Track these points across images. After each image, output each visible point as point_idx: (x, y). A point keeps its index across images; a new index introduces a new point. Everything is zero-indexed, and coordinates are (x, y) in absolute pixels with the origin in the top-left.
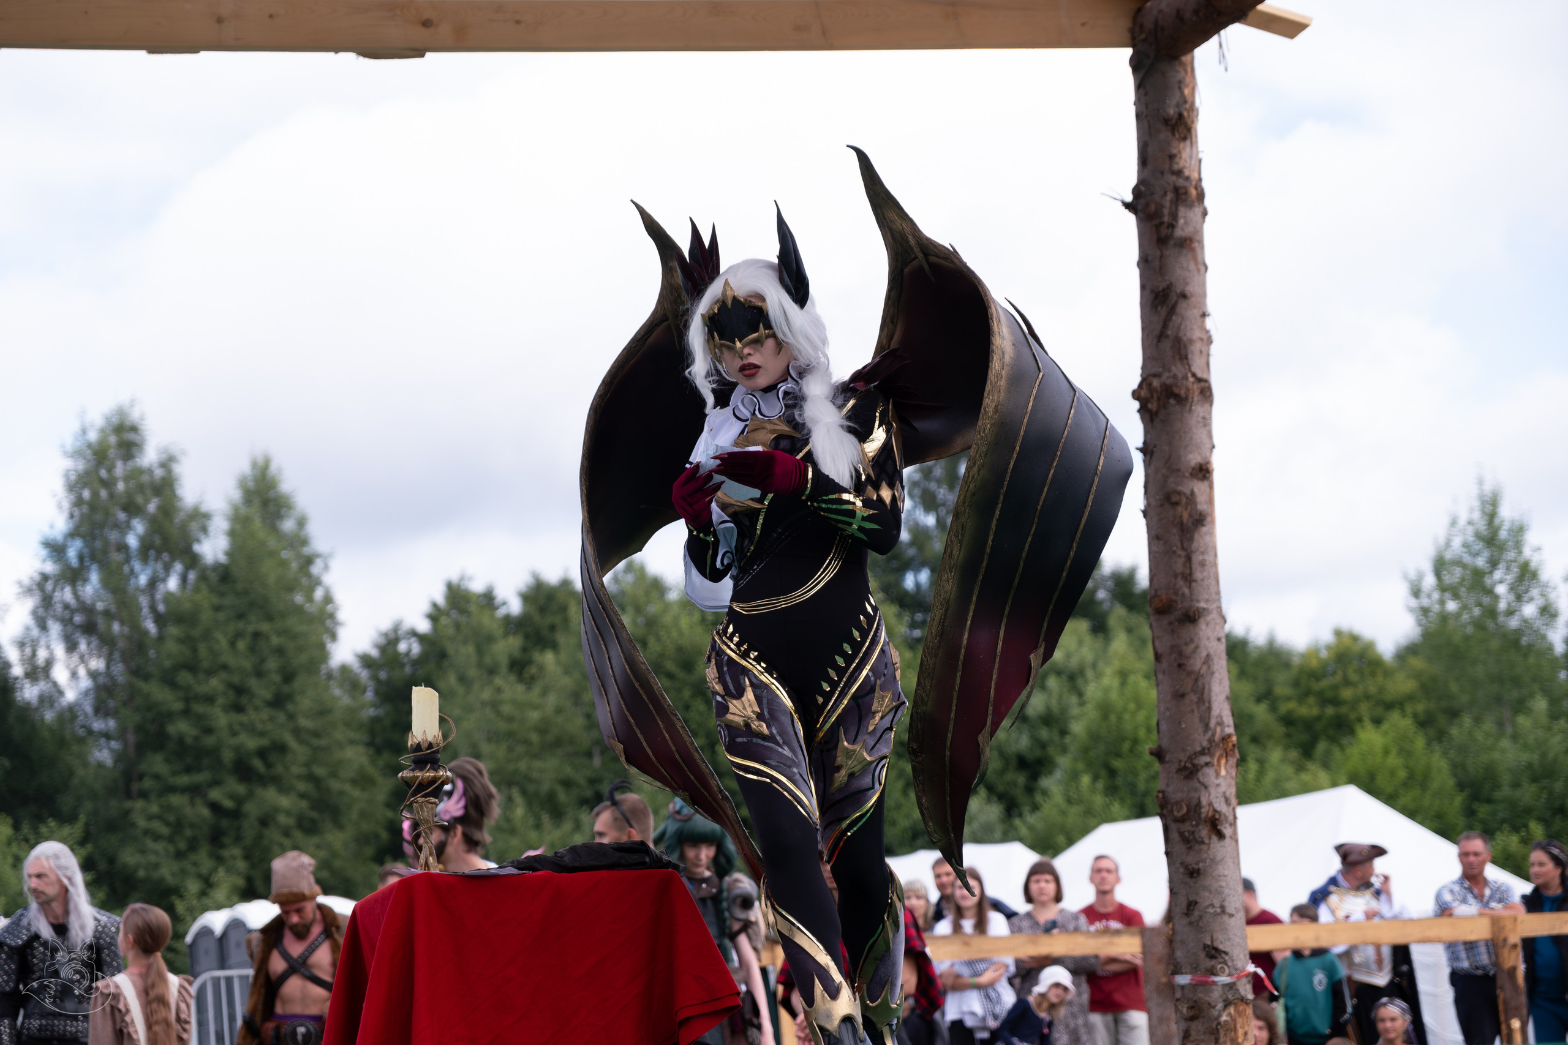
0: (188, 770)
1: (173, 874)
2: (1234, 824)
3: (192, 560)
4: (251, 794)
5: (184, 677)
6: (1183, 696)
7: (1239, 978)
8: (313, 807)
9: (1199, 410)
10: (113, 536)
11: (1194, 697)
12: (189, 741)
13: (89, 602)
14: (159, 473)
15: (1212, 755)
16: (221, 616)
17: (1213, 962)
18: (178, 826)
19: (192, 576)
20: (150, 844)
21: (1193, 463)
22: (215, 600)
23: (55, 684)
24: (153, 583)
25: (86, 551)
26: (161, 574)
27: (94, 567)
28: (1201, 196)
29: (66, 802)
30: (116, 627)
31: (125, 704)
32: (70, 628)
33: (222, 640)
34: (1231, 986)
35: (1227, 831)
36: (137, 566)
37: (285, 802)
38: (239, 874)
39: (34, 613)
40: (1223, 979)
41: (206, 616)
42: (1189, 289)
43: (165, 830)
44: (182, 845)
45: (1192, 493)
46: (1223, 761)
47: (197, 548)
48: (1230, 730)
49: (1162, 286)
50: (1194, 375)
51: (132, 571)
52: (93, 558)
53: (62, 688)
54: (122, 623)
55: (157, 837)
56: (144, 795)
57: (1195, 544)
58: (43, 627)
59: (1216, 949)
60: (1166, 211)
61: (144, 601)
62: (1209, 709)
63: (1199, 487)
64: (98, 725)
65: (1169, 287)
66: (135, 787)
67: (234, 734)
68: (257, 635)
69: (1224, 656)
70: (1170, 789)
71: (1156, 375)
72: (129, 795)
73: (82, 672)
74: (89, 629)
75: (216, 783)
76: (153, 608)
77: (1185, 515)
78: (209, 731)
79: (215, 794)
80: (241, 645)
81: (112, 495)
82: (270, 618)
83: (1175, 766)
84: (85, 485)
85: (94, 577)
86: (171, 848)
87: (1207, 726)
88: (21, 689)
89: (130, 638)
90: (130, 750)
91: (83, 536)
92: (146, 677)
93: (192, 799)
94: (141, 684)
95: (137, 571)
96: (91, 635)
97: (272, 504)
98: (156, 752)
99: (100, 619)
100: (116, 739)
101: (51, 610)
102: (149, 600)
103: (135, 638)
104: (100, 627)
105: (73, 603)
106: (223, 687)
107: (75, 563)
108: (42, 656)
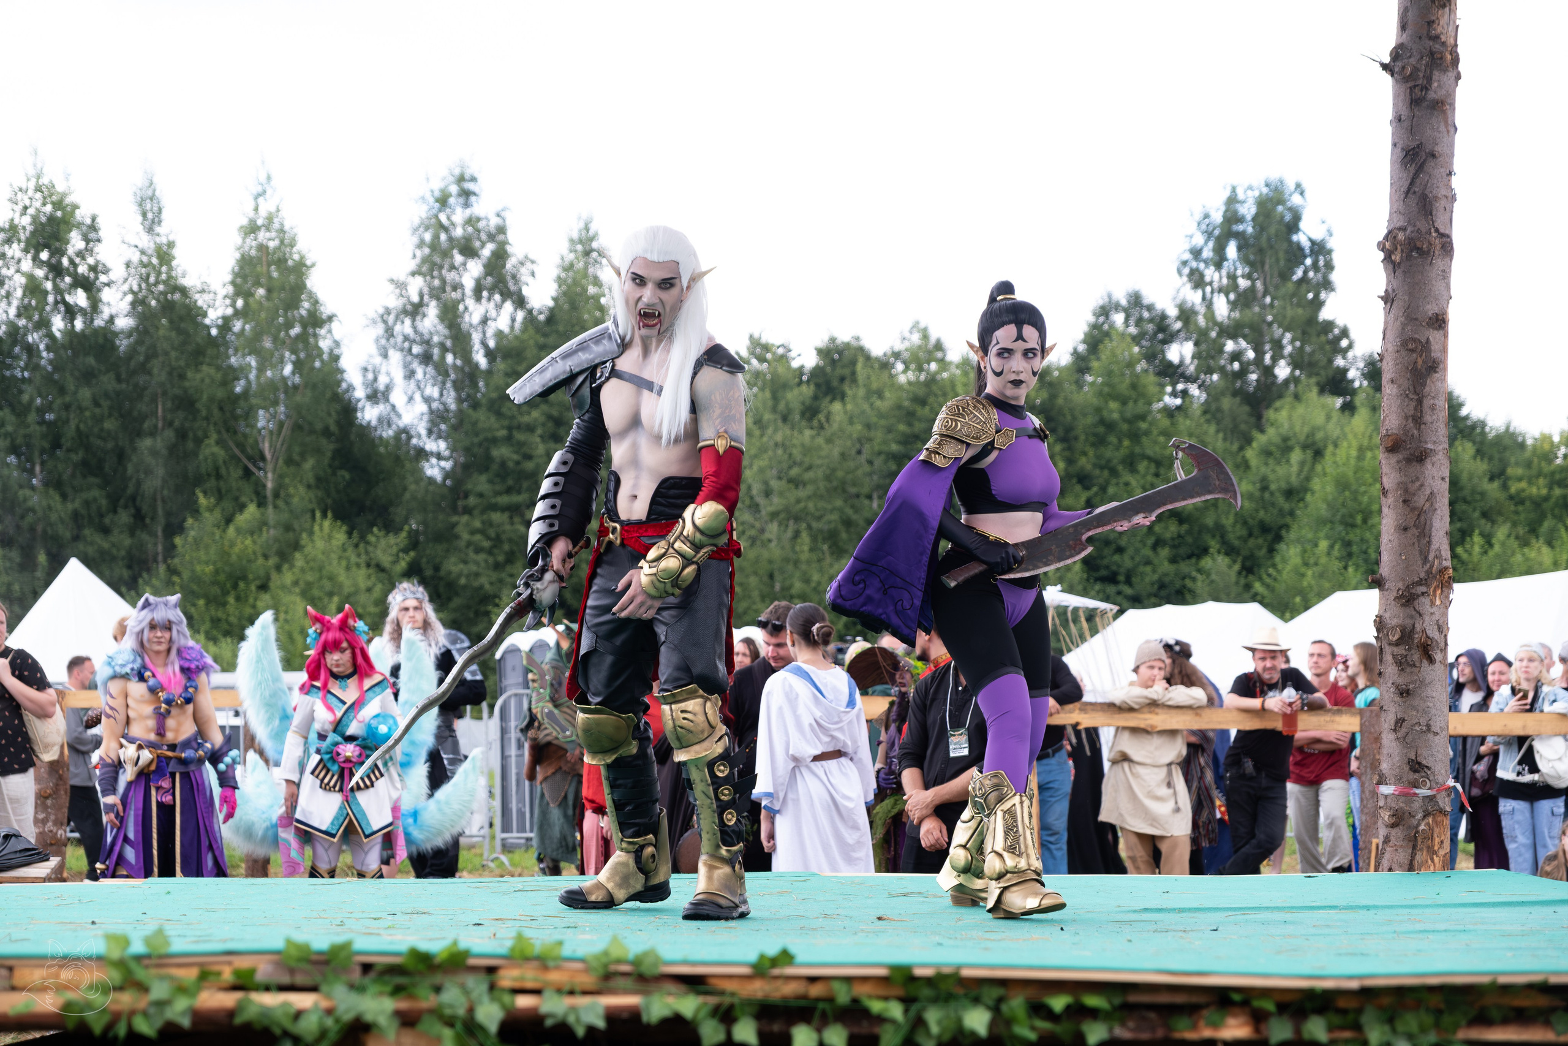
0: (509, 491)
1: (491, 584)
2: (1444, 650)
3: (520, 302)
6: (1405, 529)
7: (1439, 791)
9: (1439, 263)
10: (450, 276)
11: (1416, 532)
12: (511, 464)
13: (425, 332)
14: (494, 222)
15: (1428, 586)
17: (1416, 776)
18: (497, 541)
19: (520, 315)
20: (472, 555)
21: (1430, 313)
22: (541, 340)
23: (393, 407)
24: (485, 321)
25: (426, 290)
27: (433, 303)
28: (1456, 61)
29: (399, 513)
30: (449, 358)
31: (455, 428)
32: (409, 358)
34: (1431, 798)
35: (1438, 657)
36: (470, 302)
39: (377, 340)
40: (1423, 792)
42: (1438, 149)
43: (486, 544)
44: (501, 558)
45: (1428, 340)
46: (1439, 592)
47: (525, 291)
48: (1448, 563)
49: (1414, 144)
50: (1437, 230)
51: (466, 308)
52: (432, 296)
53: (401, 410)
54: (455, 355)
55: (478, 550)
56: (468, 511)
57: (1427, 389)
58: (385, 356)
59: (1419, 763)
60: (1421, 74)
61: (476, 337)
62: (1429, 542)
63: (1434, 336)
64: (431, 446)
65: (1420, 146)
66: (460, 503)
69: (1447, 494)
70: (1387, 615)
71: (1400, 229)
72: (454, 510)
73: (418, 397)
74: (426, 358)
76: (484, 344)
77: (1420, 361)
78: (528, 457)
81: (451, 239)
83: (1395, 594)
84: (427, 228)
85: (432, 310)
86: (491, 560)
87: (1425, 560)
88: (363, 408)
89: (462, 369)
90: (459, 470)
91: (424, 275)
92: (475, 406)
93: (511, 518)
94: (470, 411)
95: (471, 308)
96: (427, 365)
97: (594, 255)
98: (481, 473)
99: (436, 351)
100: (446, 459)
101: (392, 340)
102: (481, 335)
103: (467, 369)
104: (436, 357)
105: (412, 335)
106: (542, 419)
107: (415, 299)
108: (383, 381)
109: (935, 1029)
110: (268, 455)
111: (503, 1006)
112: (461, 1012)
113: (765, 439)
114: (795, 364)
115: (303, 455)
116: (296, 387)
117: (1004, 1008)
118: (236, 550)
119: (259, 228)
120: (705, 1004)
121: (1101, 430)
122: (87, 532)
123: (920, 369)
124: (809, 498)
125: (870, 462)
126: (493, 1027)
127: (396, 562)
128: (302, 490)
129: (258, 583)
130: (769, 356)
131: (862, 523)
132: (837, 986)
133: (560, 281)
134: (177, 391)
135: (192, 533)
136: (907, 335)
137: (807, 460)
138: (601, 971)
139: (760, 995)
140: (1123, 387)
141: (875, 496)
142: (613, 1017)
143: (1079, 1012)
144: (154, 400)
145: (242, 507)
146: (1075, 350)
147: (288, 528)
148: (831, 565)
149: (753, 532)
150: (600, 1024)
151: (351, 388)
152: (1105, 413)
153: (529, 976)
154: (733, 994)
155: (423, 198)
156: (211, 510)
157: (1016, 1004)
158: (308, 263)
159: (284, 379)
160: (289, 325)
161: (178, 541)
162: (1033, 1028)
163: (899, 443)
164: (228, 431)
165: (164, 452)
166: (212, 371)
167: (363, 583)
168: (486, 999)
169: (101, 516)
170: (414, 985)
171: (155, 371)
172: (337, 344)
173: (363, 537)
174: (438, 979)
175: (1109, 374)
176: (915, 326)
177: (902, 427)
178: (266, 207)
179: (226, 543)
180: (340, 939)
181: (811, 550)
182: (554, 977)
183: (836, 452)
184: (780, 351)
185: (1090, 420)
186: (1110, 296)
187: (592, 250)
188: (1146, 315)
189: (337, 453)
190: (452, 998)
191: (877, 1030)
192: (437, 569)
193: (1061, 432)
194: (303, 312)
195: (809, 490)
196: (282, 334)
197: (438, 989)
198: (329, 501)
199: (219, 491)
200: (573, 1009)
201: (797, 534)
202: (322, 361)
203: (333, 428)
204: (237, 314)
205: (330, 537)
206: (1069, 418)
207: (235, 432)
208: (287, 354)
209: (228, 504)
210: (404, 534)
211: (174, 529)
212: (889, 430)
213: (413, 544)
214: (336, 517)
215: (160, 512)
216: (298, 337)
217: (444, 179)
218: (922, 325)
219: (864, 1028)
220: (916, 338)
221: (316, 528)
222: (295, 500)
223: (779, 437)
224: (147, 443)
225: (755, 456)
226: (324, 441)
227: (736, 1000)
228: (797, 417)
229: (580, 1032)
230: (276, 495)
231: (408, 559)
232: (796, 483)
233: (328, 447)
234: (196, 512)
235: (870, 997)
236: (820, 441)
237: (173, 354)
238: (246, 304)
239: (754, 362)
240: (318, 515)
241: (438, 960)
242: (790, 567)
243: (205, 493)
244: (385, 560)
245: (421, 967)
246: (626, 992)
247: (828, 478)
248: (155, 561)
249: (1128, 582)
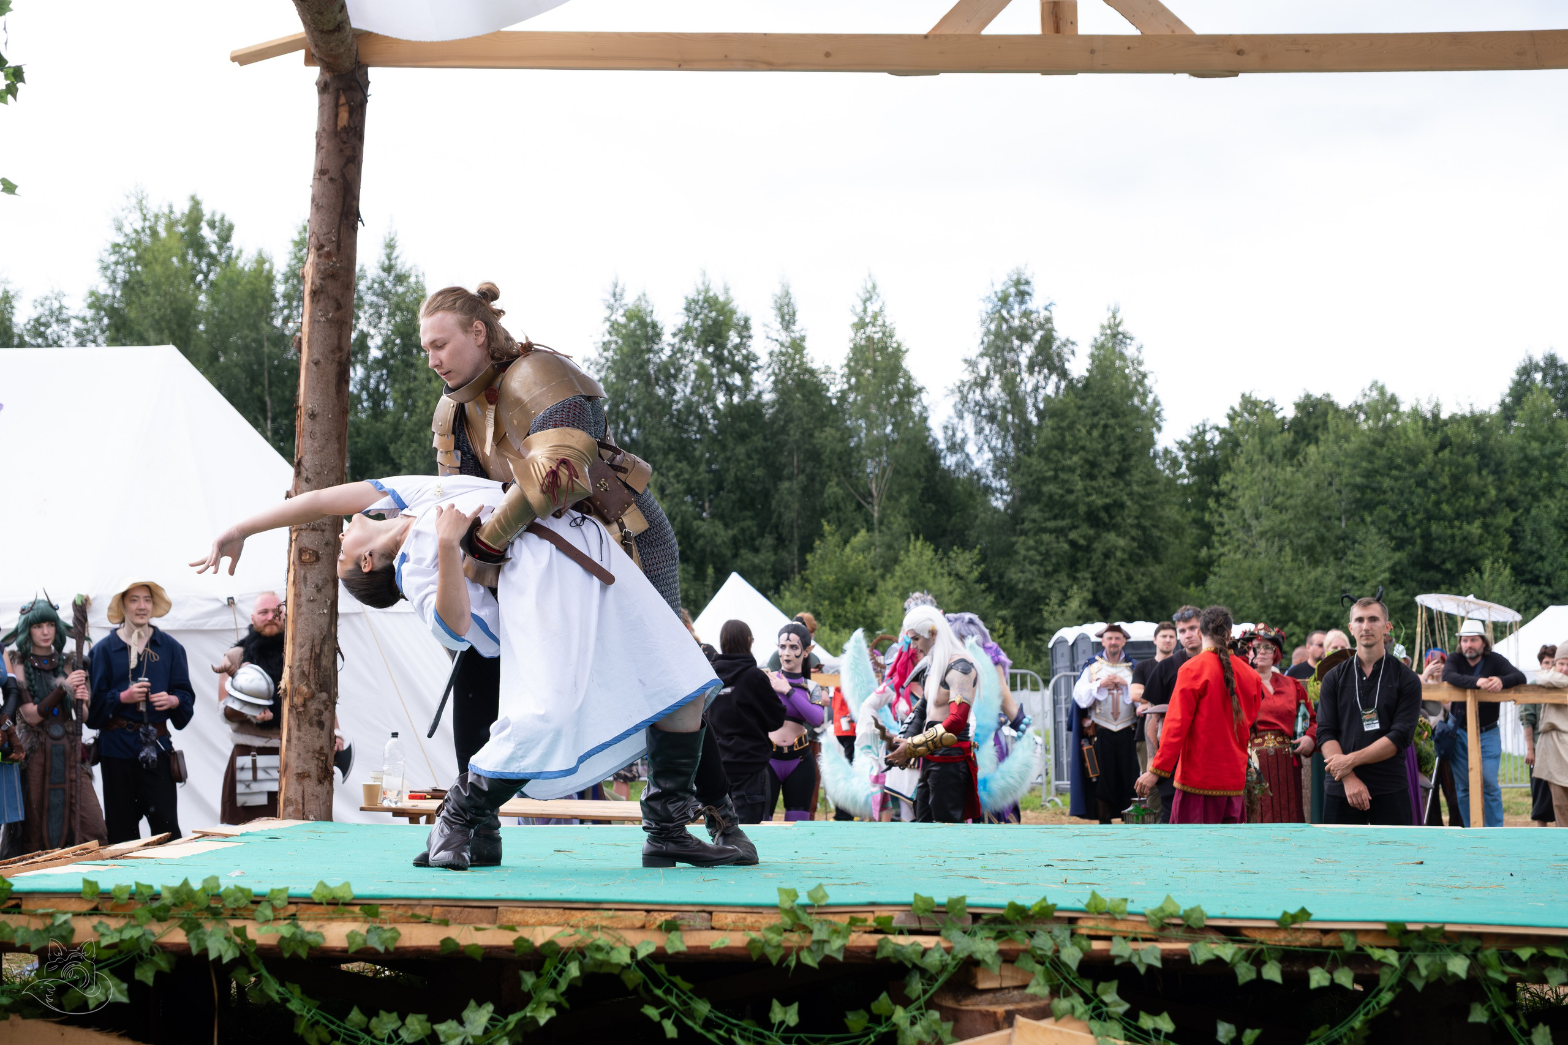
0: (1055, 518)
1: (1043, 588)
3: (1063, 374)
4: (1098, 537)
5: (1055, 454)
8: (1140, 547)
10: (1011, 356)
12: (1057, 497)
13: (991, 398)
14: (1043, 313)
16: (1082, 413)
18: (1047, 555)
19: (1063, 384)
20: (1028, 566)
22: (1080, 403)
23: (967, 455)
24: (1036, 389)
25: (992, 368)
26: (1042, 383)
27: (997, 377)
29: (972, 534)
30: (1010, 418)
31: (1015, 470)
32: (979, 419)
33: (1084, 431)
36: (1025, 376)
37: (1121, 542)
38: (1088, 590)
39: (955, 406)
41: (1072, 412)
43: (1038, 558)
44: (1050, 568)
47: (1067, 365)
51: (1022, 380)
52: (995, 372)
53: (974, 458)
54: (1013, 415)
55: (1032, 562)
56: (1023, 533)
58: (961, 417)
61: (1030, 401)
64: (995, 484)
66: (1018, 527)
67: (1089, 495)
68: (1106, 426)
72: (1014, 532)
73: (986, 447)
74: (992, 418)
75: (1074, 527)
76: (1035, 405)
78: (1070, 491)
79: (1072, 535)
80: (1095, 433)
81: (1010, 328)
82: (1115, 415)
84: (992, 321)
85: (996, 382)
86: (1042, 570)
88: (945, 456)
89: (1019, 426)
90: (1017, 501)
91: (990, 356)
92: (1029, 453)
93: (1057, 537)
94: (1026, 458)
95: (1026, 380)
96: (993, 423)
97: (1120, 336)
98: (1034, 504)
99: (999, 413)
100: (1008, 494)
101: (966, 405)
102: (1033, 400)
103: (1023, 426)
104: (999, 418)
105: (982, 402)
106: (1081, 462)
107: (984, 374)
108: (959, 435)
109: (1424, 972)
110: (875, 493)
111: (1082, 949)
112: (1049, 953)
113: (1255, 474)
114: (1278, 416)
115: (900, 493)
116: (895, 442)
117: (1480, 956)
118: (852, 563)
119: (867, 324)
120: (1241, 949)
121: (1525, 464)
122: (743, 551)
123: (1378, 418)
124: (1291, 520)
125: (1339, 492)
126: (1074, 965)
127: (969, 572)
128: (900, 518)
129: (868, 588)
130: (1258, 410)
131: (1333, 539)
132: (1344, 937)
133: (1092, 356)
134: (807, 446)
135: (819, 551)
136: (1368, 392)
137: (1288, 491)
138: (1158, 924)
139: (1283, 943)
140: (1543, 431)
141: (1343, 517)
142: (1167, 958)
143: (1541, 961)
144: (791, 454)
145: (856, 532)
146: (1503, 401)
147: (890, 547)
148: (1309, 572)
149: (1246, 547)
150: (1158, 964)
151: (936, 441)
152: (1528, 451)
153: (1103, 927)
154: (1262, 943)
155: (989, 298)
156: (832, 534)
157: (1490, 953)
158: (904, 349)
159: (886, 436)
160: (889, 396)
161: (809, 557)
162: (1504, 973)
163: (1363, 476)
164: (845, 475)
165: (799, 492)
166: (833, 431)
167: (946, 588)
168: (1068, 943)
169: (753, 539)
170: (1013, 931)
171: (792, 432)
172: (925, 408)
173: (945, 553)
174: (1031, 927)
175: (1532, 420)
176: (1374, 385)
177: (1364, 464)
178: (872, 308)
179: (845, 558)
180: (956, 894)
181: (1294, 560)
182: (1120, 927)
183: (1312, 484)
184: (1267, 406)
185: (1516, 457)
186: (1530, 359)
187: (1119, 333)
188: (1560, 373)
189: (925, 489)
190: (1043, 942)
191: (1377, 972)
192: (1001, 576)
193: (1492, 465)
194: (901, 387)
195: (1290, 514)
196: (885, 403)
197: (1031, 935)
198: (920, 527)
199: (839, 520)
200: (1135, 950)
201: (1281, 549)
202: (914, 423)
203: (923, 472)
204: (851, 388)
205: (921, 554)
206: (1499, 455)
207: (851, 476)
208: (888, 417)
209: (843, 530)
210: (976, 551)
211: (807, 547)
212: (1354, 467)
213: (983, 558)
214: (926, 539)
215: (796, 535)
216: (896, 404)
217: (1004, 283)
218: (1380, 384)
219: (1366, 970)
220: (1375, 394)
221: (911, 547)
222: (895, 526)
223: (1265, 473)
224: (785, 485)
225: (1247, 488)
226: (916, 481)
227: (1264, 947)
228: (1279, 456)
229: (1142, 970)
230: (881, 523)
231: (980, 570)
232: (1280, 509)
233: (919, 485)
234: (822, 536)
235: (1371, 947)
236: (1299, 475)
237: (805, 419)
238: (858, 381)
239: (1246, 415)
240: (912, 537)
241: (1031, 913)
242: (1276, 575)
243: (829, 522)
244: (962, 570)
245: (1018, 918)
246: (1178, 940)
247: (1305, 505)
248: (793, 572)
249: (1548, 583)
